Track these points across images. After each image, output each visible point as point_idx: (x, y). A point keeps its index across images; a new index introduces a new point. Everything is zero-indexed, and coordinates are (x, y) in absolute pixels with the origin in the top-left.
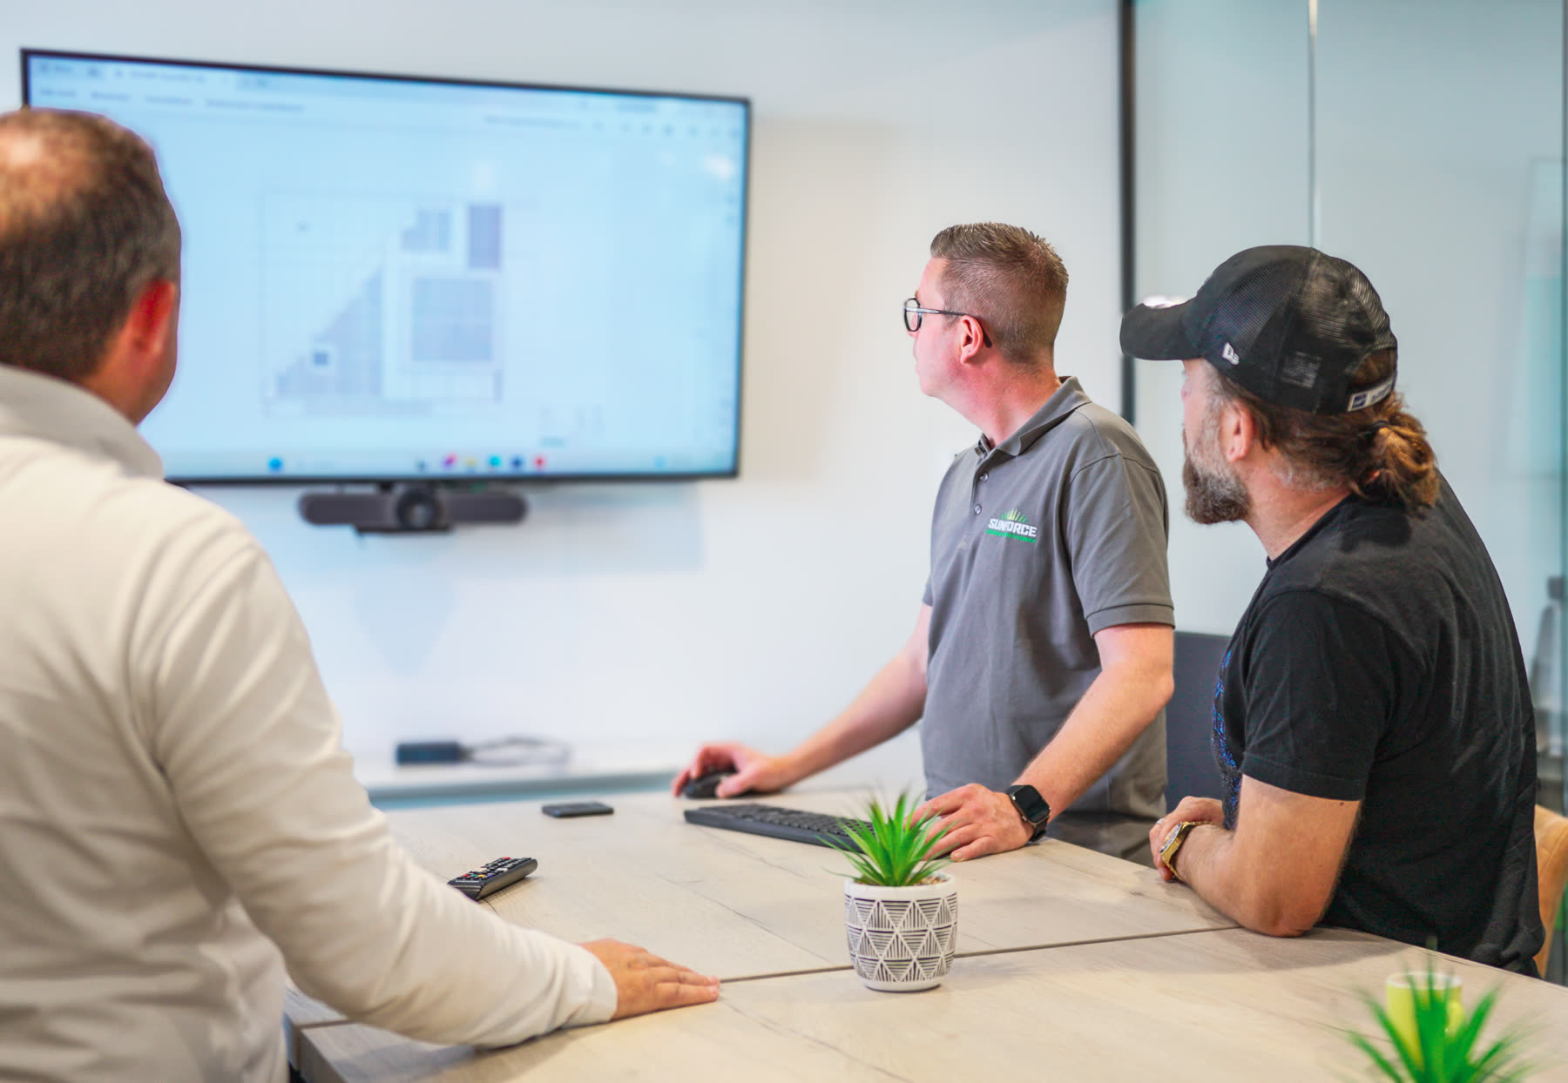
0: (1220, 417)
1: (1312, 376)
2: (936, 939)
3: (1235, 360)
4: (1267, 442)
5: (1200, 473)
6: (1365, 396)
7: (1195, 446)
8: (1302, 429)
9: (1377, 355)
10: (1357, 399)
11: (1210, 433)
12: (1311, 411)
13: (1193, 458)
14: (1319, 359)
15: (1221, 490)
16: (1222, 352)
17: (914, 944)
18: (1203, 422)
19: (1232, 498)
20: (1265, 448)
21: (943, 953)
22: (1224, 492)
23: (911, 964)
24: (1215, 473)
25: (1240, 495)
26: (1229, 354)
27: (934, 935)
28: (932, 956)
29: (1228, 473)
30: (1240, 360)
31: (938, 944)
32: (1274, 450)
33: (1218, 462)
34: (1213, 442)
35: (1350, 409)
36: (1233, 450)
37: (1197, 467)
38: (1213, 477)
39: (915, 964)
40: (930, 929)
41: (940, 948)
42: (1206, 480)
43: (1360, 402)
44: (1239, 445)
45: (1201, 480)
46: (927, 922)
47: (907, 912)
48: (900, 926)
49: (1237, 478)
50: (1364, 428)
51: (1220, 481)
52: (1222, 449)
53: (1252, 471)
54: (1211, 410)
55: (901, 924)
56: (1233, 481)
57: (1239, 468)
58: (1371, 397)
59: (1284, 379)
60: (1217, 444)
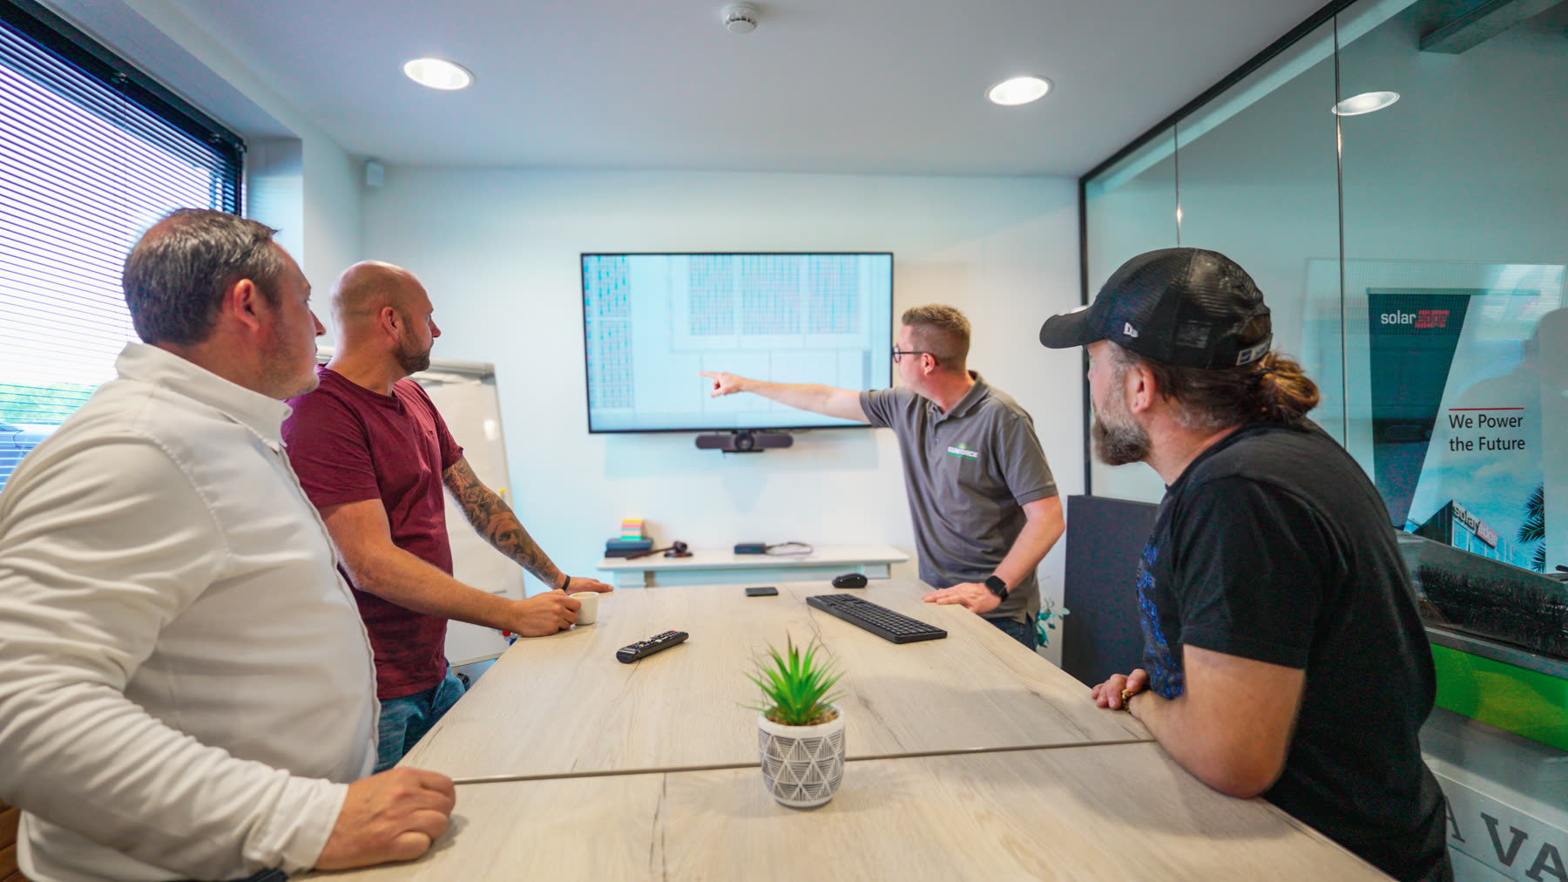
0: (1124, 380)
1: (1204, 338)
2: (818, 770)
3: (1134, 334)
4: (1167, 396)
5: (1108, 428)
6: (1250, 352)
7: (1103, 408)
8: (1198, 381)
9: (1257, 318)
10: (1244, 355)
11: (1117, 395)
12: (1204, 368)
13: (1102, 417)
14: (1209, 324)
15: (1126, 437)
16: (1123, 329)
17: (799, 773)
18: (1110, 387)
19: (1135, 443)
20: (1165, 399)
21: (826, 781)
22: (1130, 438)
23: (798, 789)
24: (1121, 424)
25: (1142, 439)
26: (1129, 331)
27: (816, 767)
28: (816, 783)
29: (1132, 423)
30: (1139, 333)
31: (821, 773)
32: (1173, 401)
33: (1124, 416)
34: (1119, 401)
35: (1238, 363)
36: (1137, 404)
37: (1106, 423)
38: (1119, 428)
39: (801, 790)
40: (813, 762)
41: (822, 777)
42: (1113, 432)
43: (1247, 357)
44: (1142, 399)
45: (1109, 431)
46: (810, 756)
47: (793, 747)
48: (788, 758)
49: (1140, 427)
50: (1251, 376)
51: (1125, 431)
52: (1128, 406)
53: (1152, 419)
54: (1116, 377)
55: (788, 756)
56: (1136, 429)
57: (1141, 418)
58: (1255, 352)
59: (1178, 343)
60: (1122, 401)
